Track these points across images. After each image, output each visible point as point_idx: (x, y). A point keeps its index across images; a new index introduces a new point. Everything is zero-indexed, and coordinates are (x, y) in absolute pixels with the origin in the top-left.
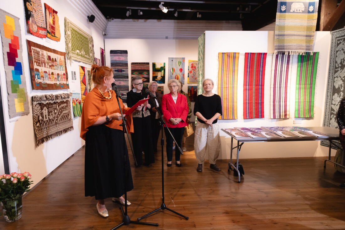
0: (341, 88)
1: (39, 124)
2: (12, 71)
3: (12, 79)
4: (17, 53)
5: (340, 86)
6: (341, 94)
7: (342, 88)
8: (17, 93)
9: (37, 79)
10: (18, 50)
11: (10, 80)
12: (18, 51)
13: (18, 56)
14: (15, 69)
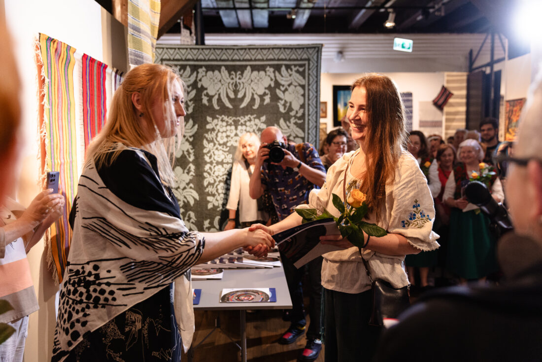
0: (188, 157)
5: (186, 153)
6: (190, 168)
7: (190, 157)
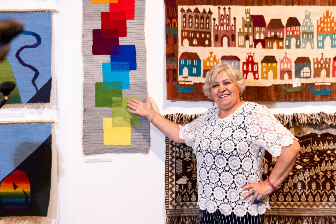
1: (188, 181)
2: (104, 64)
3: (101, 80)
4: (126, 28)
8: (112, 107)
9: (185, 78)
10: (128, 21)
11: (95, 82)
12: (127, 23)
13: (127, 34)
14: (112, 60)
